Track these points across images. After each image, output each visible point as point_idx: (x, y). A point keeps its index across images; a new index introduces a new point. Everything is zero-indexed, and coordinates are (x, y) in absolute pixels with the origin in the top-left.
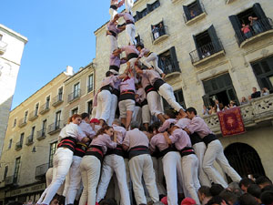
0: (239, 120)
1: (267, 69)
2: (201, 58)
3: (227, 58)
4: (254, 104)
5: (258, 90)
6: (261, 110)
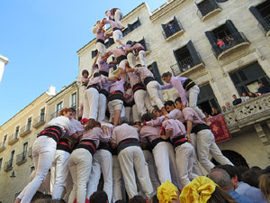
0: (224, 126)
1: (245, 78)
2: (182, 71)
3: (207, 70)
4: (236, 110)
6: (244, 116)
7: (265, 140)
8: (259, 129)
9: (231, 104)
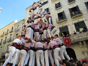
0: (70, 41)
1: (79, 26)
2: (59, 21)
3: (67, 21)
8: (80, 43)
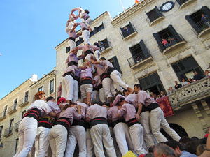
0: (168, 105)
2: (136, 63)
4: (177, 93)
5: (179, 83)
6: (184, 97)
7: (200, 115)
8: (195, 107)
9: (174, 88)
